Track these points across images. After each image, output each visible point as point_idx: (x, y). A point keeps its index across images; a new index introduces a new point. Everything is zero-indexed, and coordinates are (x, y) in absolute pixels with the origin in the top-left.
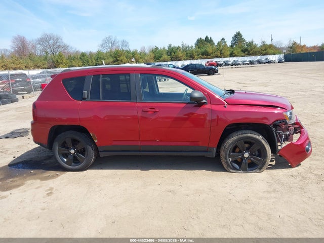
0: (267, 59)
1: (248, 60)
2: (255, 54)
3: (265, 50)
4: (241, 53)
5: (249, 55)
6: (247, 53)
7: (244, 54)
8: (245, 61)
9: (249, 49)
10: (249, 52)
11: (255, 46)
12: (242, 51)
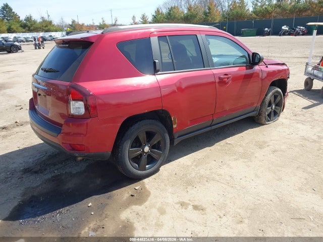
0: (51, 36)
1: (31, 37)
2: (36, 30)
3: (46, 26)
4: (20, 29)
5: (30, 31)
6: (27, 28)
7: (24, 30)
8: (28, 38)
9: (29, 24)
10: (29, 28)
11: (35, 22)
12: (21, 26)
